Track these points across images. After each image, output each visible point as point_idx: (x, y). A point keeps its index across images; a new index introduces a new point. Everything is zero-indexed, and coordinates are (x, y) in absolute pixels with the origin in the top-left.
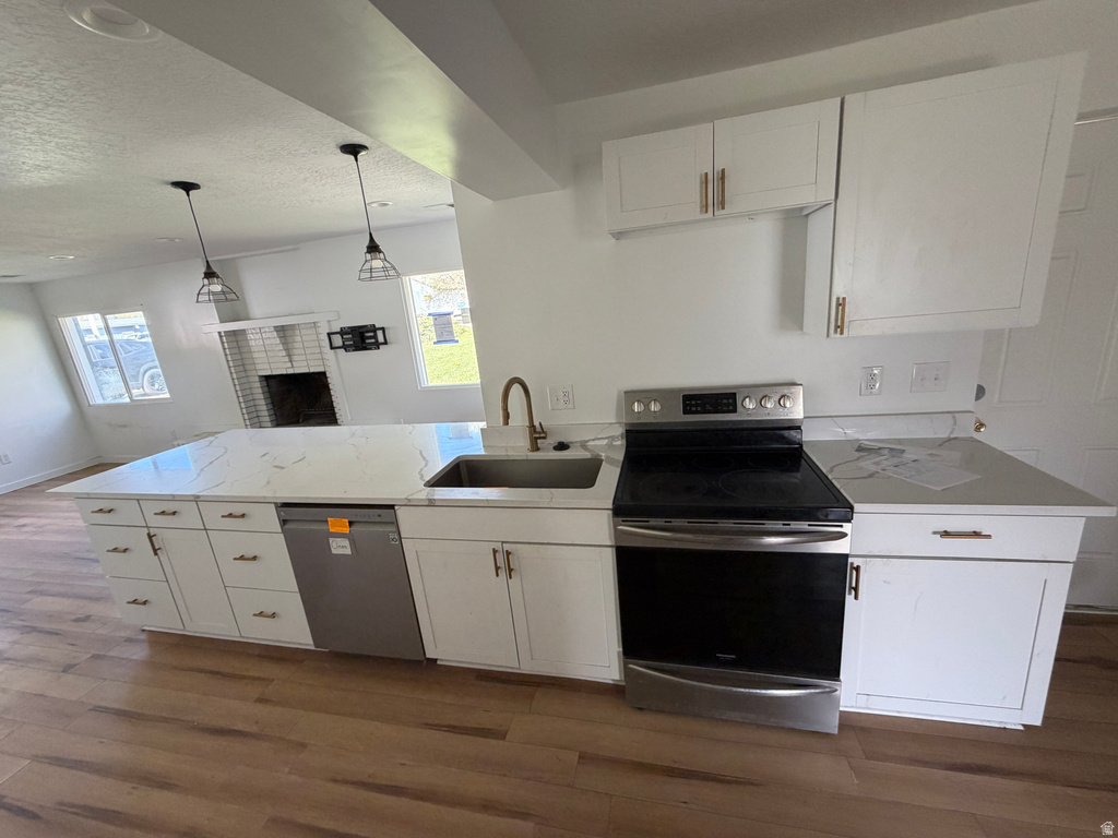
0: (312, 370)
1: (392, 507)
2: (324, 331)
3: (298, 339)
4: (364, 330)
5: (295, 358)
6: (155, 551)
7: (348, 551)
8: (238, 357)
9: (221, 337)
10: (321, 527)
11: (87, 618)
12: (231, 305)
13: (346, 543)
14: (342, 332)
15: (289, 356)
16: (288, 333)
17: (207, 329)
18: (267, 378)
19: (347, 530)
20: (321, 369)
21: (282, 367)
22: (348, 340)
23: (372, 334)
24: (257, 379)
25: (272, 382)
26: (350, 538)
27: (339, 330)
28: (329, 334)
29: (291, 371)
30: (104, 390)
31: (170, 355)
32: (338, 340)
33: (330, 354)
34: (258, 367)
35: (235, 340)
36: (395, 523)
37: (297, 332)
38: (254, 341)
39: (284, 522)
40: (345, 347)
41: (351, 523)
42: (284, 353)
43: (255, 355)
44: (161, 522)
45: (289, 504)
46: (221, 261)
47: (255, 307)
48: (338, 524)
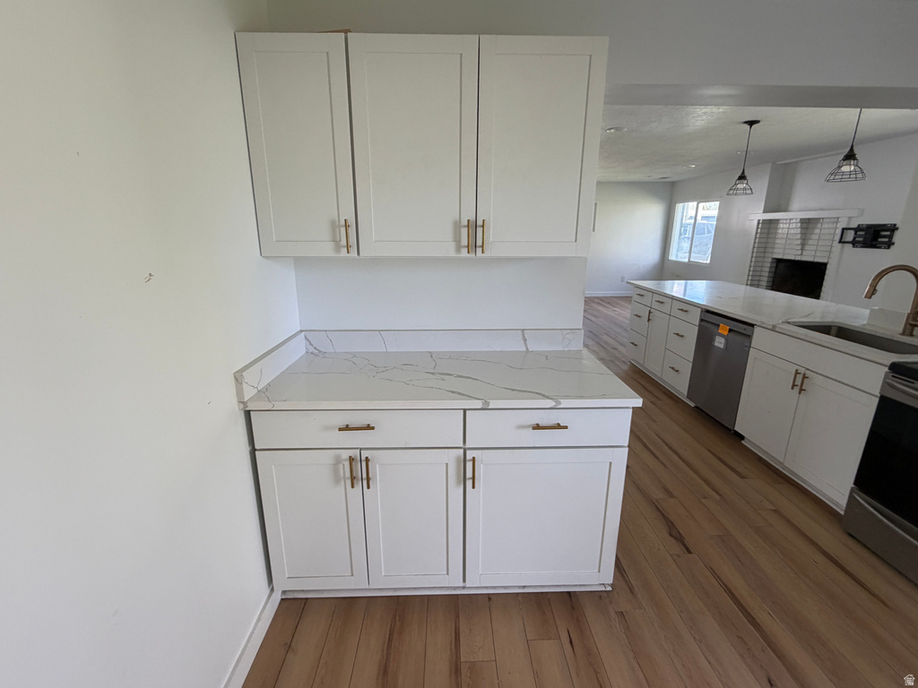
0: (816, 260)
1: (752, 325)
2: (842, 225)
3: (817, 231)
4: (878, 228)
5: (807, 247)
6: (649, 320)
7: (722, 346)
8: (764, 240)
9: (759, 223)
10: (713, 327)
12: (777, 202)
13: (723, 340)
14: (857, 230)
15: (803, 244)
17: (752, 217)
18: (779, 261)
19: (726, 333)
20: (822, 260)
21: (792, 255)
22: (860, 236)
23: (888, 233)
24: (770, 260)
25: (782, 266)
26: (727, 340)
27: (855, 226)
28: (844, 229)
29: (798, 258)
31: (722, 233)
32: (850, 236)
33: (837, 246)
34: (775, 251)
35: (768, 227)
36: (750, 337)
37: (819, 226)
38: (783, 229)
39: (702, 320)
40: (854, 243)
41: (730, 330)
42: (799, 242)
43: (778, 241)
44: (656, 306)
45: (708, 311)
46: (785, 164)
47: (797, 203)
48: (724, 329)
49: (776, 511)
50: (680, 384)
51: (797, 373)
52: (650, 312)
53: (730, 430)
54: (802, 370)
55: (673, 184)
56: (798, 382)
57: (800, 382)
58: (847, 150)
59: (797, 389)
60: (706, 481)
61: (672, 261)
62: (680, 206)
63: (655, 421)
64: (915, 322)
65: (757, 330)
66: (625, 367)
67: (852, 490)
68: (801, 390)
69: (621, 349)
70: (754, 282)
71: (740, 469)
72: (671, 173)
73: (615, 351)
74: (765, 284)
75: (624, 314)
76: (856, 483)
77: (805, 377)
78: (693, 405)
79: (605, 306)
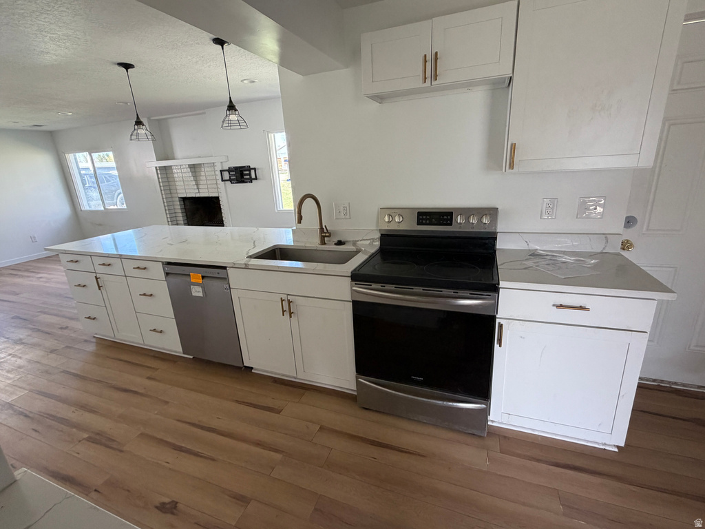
0: (211, 196)
1: (225, 268)
2: (219, 168)
3: (203, 174)
4: (244, 169)
5: (200, 187)
6: (99, 287)
7: (201, 294)
8: (167, 184)
9: (157, 170)
10: (184, 278)
11: (67, 327)
12: (164, 152)
13: (200, 289)
14: (230, 170)
15: (197, 185)
16: (197, 170)
17: (148, 165)
18: (184, 199)
19: (200, 281)
20: (215, 195)
21: (193, 193)
22: (233, 175)
23: (248, 172)
24: (178, 199)
27: (228, 168)
28: (221, 171)
29: (198, 195)
30: (91, 202)
31: (128, 181)
32: (226, 176)
33: (221, 184)
34: (178, 191)
35: (165, 172)
36: (226, 279)
37: (203, 169)
38: (177, 174)
39: (167, 274)
40: (231, 180)
41: (203, 277)
42: (194, 183)
43: (177, 184)
44: (100, 269)
45: (169, 263)
46: (158, 120)
47: (179, 152)
48: (196, 277)
49: (322, 428)
50: (171, 343)
51: (282, 300)
52: (97, 278)
53: (239, 368)
54: (284, 297)
55: (51, 133)
56: (286, 308)
57: (288, 307)
59: (287, 314)
61: (86, 211)
62: (70, 157)
63: (167, 403)
64: (324, 234)
65: (230, 271)
66: (91, 348)
67: (357, 378)
68: (291, 313)
70: (174, 222)
73: (65, 332)
74: (182, 222)
75: (57, 278)
76: (357, 372)
77: (289, 302)
78: (191, 357)
79: (22, 276)
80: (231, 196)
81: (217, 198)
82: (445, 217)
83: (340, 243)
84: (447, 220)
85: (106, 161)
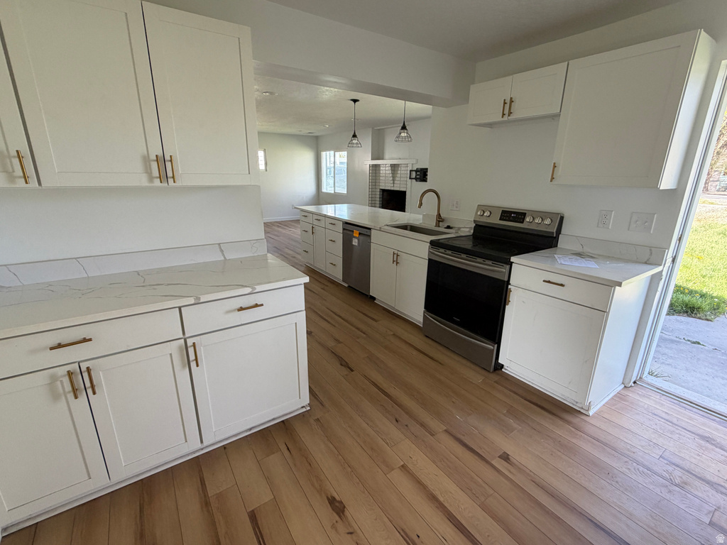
1: (370, 229)
2: (409, 168)
3: (399, 172)
5: (396, 182)
6: (313, 233)
7: (357, 244)
8: (374, 178)
9: (370, 167)
10: (351, 233)
12: (377, 154)
13: (356, 240)
14: (416, 171)
15: (394, 180)
16: (396, 169)
17: (366, 163)
18: (383, 191)
19: (357, 236)
20: (402, 189)
21: (389, 187)
22: (418, 175)
23: (426, 173)
24: (379, 190)
25: (385, 194)
26: (358, 240)
27: (415, 169)
28: (411, 171)
29: (392, 189)
30: (327, 188)
31: (351, 173)
32: (414, 175)
33: (409, 181)
34: (381, 184)
35: (375, 168)
36: (369, 236)
37: (400, 169)
38: (382, 171)
39: (344, 229)
40: (416, 179)
41: (360, 234)
42: (391, 179)
43: (381, 178)
44: (316, 223)
45: (347, 223)
46: (379, 130)
47: (387, 156)
48: (356, 234)
49: (394, 334)
50: (337, 273)
51: (394, 254)
52: (313, 227)
53: (367, 296)
54: (396, 252)
55: (317, 138)
57: (396, 259)
58: (402, 125)
59: (395, 263)
60: (358, 329)
61: (324, 193)
62: (323, 154)
64: (440, 219)
65: (373, 232)
67: (424, 312)
68: (397, 263)
69: (299, 257)
70: (372, 205)
71: (375, 317)
72: (316, 130)
73: (294, 259)
74: (378, 205)
75: (296, 232)
76: (425, 308)
77: (398, 255)
78: (346, 285)
79: (283, 228)
80: (414, 191)
81: (404, 193)
82: (520, 216)
83: (449, 227)
84: (521, 218)
85: (341, 157)
